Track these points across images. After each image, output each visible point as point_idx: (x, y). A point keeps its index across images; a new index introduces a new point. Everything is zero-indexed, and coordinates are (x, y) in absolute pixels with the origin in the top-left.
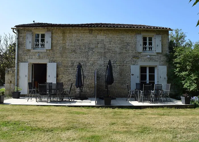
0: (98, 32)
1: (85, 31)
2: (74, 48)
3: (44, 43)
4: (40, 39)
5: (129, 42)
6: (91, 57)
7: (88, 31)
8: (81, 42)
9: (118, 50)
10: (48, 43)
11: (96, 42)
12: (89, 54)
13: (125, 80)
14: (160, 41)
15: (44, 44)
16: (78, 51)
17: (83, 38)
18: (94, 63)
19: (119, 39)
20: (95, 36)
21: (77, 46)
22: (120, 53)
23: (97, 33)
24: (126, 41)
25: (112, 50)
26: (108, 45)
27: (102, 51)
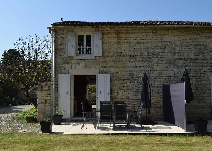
0: (164, 31)
1: (147, 31)
2: (133, 53)
3: (91, 47)
4: (85, 41)
5: (206, 44)
6: (156, 66)
7: (151, 31)
8: (142, 45)
9: (191, 55)
10: (97, 47)
11: (163, 46)
12: (153, 62)
13: (203, 96)
15: (91, 49)
16: (139, 58)
17: (145, 40)
18: (161, 74)
19: (193, 40)
20: (161, 37)
21: (137, 51)
22: (195, 60)
23: (163, 34)
24: (203, 44)
25: (184, 56)
26: (178, 50)
27: (171, 57)
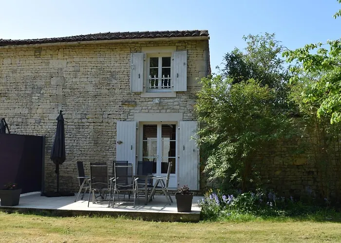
0: (51, 53)
1: (27, 53)
2: (5, 87)
5: (114, 70)
6: (37, 107)
7: (32, 53)
8: (19, 75)
9: (90, 88)
11: (48, 75)
12: (33, 101)
13: (104, 154)
14: (184, 64)
16: (13, 94)
17: (23, 67)
18: (42, 118)
19: (94, 65)
20: (46, 61)
21: (11, 84)
22: (95, 96)
23: (50, 56)
24: (110, 70)
25: (79, 90)
26: (71, 80)
27: (60, 92)
